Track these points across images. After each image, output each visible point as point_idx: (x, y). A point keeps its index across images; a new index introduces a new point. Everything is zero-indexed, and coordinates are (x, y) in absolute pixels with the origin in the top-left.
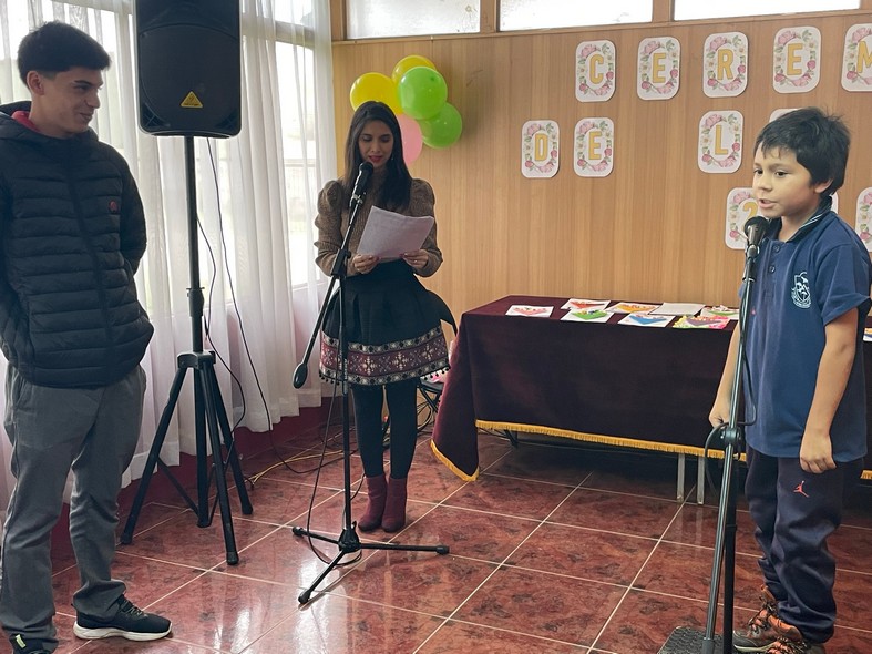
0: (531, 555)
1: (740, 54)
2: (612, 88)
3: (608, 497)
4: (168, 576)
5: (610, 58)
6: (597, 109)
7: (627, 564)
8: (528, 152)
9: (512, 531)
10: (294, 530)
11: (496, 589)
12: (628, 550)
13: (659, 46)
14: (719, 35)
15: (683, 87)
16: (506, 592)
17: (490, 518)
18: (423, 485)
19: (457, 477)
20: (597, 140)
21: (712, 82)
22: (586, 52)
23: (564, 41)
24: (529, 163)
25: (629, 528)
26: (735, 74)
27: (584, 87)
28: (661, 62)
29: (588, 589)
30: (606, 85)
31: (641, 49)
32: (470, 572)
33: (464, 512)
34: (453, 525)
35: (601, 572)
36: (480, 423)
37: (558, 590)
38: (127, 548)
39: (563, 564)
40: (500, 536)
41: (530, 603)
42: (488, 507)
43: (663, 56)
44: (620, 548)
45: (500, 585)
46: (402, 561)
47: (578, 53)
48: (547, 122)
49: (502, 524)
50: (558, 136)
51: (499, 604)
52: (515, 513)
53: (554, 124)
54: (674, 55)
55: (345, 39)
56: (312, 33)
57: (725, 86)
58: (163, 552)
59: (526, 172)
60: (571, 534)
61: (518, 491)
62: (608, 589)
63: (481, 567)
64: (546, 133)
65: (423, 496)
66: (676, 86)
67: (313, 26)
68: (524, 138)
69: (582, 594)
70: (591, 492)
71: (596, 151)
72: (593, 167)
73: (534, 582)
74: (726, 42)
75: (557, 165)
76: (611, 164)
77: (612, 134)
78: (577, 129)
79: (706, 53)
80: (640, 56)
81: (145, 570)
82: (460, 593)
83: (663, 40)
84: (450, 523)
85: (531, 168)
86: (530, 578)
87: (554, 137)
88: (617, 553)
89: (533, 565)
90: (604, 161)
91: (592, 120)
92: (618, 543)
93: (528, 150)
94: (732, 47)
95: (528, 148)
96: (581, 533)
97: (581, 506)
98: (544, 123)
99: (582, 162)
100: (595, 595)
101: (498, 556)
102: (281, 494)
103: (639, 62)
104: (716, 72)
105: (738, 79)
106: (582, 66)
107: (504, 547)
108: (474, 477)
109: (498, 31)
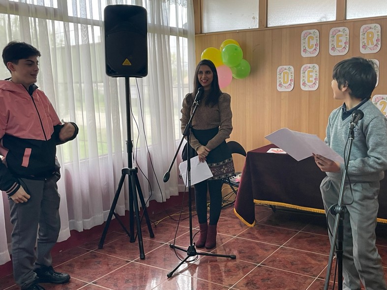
0: (274, 261)
1: (377, 34)
2: (318, 50)
3: (313, 236)
4: (116, 263)
5: (317, 37)
6: (311, 60)
7: (317, 267)
8: (280, 80)
9: (266, 250)
10: (170, 245)
11: (255, 275)
12: (319, 261)
13: (339, 31)
14: (367, 25)
15: (350, 49)
16: (258, 277)
17: (257, 244)
18: (229, 228)
19: (245, 225)
20: (311, 74)
21: (364, 47)
22: (306, 35)
23: (296, 30)
24: (280, 85)
25: (321, 251)
26: (375, 43)
27: (305, 50)
28: (340, 38)
29: (297, 278)
30: (315, 49)
31: (331, 33)
32: (244, 268)
33: (246, 241)
34: (240, 246)
35: (304, 270)
36: (255, 201)
37: (283, 278)
38: (100, 250)
39: (287, 266)
40: (260, 252)
41: (269, 283)
42: (257, 239)
43: (341, 36)
44: (315, 259)
45: (257, 274)
46: (215, 261)
47: (302, 35)
48: (289, 66)
49: (263, 247)
50: (293, 73)
51: (255, 282)
52: (269, 242)
53: (292, 67)
54: (346, 35)
55: (201, 33)
56: (187, 31)
57: (370, 48)
58: (115, 253)
59: (279, 89)
60: (293, 252)
61: (272, 232)
62: (306, 278)
63: (249, 266)
64: (288, 71)
65: (229, 233)
66: (347, 49)
67: (187, 28)
68: (278, 73)
69: (294, 280)
70: (306, 234)
71: (311, 79)
72: (309, 86)
73: (272, 273)
74: (370, 28)
75: (293, 86)
76: (317, 85)
77: (318, 71)
78: (302, 69)
79: (361, 34)
80: (330, 36)
81: (106, 260)
82: (238, 276)
83: (341, 29)
84: (239, 245)
85: (281, 87)
86: (271, 271)
87: (291, 73)
88: (313, 262)
89: (273, 266)
90: (314, 83)
91: (309, 65)
92: (315, 258)
93: (280, 79)
94: (373, 31)
95: (280, 78)
96: (298, 252)
97: (300, 240)
98: (287, 67)
99: (304, 84)
100: (299, 281)
101: (258, 261)
102: (168, 229)
103: (330, 39)
104: (366, 42)
105: (376, 45)
106: (304, 41)
107: (261, 257)
108: (253, 225)
109: (267, 27)
